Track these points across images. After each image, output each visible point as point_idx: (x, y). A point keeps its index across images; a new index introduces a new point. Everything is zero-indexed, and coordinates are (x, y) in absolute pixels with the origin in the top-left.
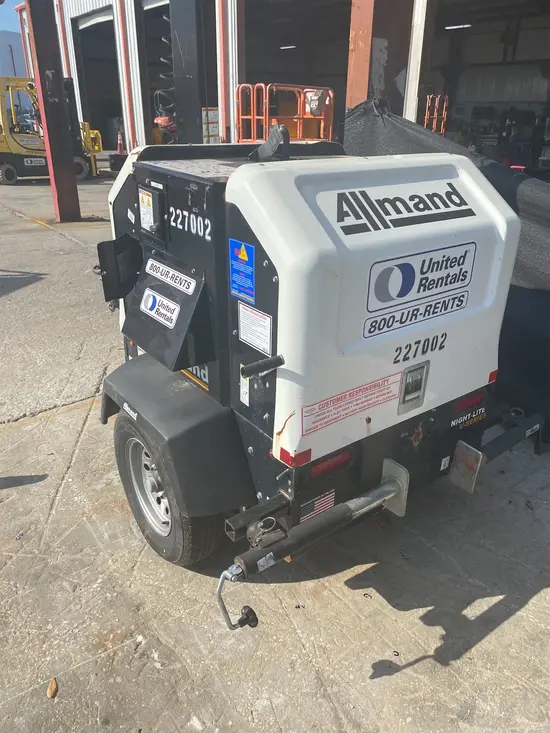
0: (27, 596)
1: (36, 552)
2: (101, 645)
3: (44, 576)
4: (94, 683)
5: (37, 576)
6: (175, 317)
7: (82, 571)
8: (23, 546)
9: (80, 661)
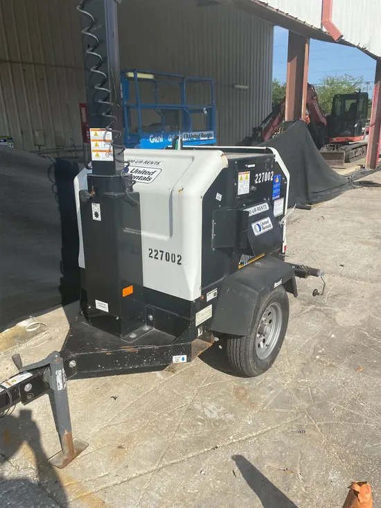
0: (334, 401)
1: (306, 417)
2: (331, 365)
3: (317, 402)
4: (346, 360)
5: (320, 406)
6: (270, 223)
7: (302, 389)
8: (307, 426)
9: (343, 368)
